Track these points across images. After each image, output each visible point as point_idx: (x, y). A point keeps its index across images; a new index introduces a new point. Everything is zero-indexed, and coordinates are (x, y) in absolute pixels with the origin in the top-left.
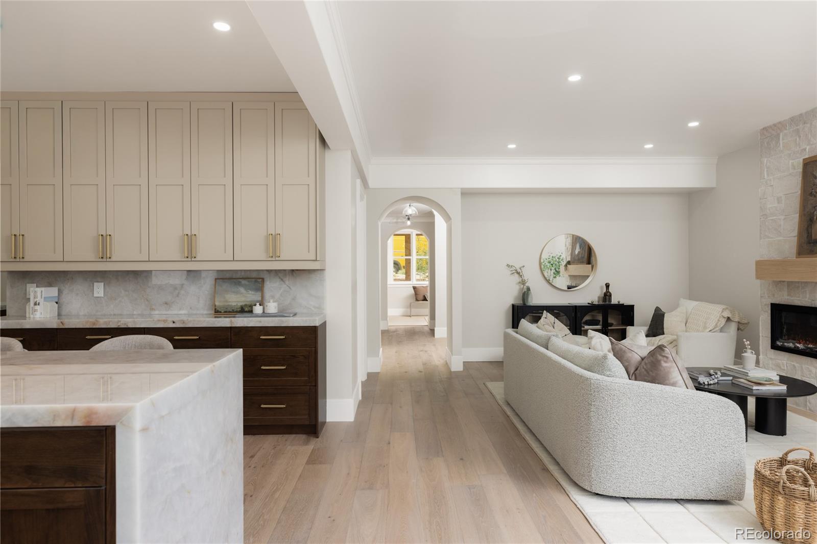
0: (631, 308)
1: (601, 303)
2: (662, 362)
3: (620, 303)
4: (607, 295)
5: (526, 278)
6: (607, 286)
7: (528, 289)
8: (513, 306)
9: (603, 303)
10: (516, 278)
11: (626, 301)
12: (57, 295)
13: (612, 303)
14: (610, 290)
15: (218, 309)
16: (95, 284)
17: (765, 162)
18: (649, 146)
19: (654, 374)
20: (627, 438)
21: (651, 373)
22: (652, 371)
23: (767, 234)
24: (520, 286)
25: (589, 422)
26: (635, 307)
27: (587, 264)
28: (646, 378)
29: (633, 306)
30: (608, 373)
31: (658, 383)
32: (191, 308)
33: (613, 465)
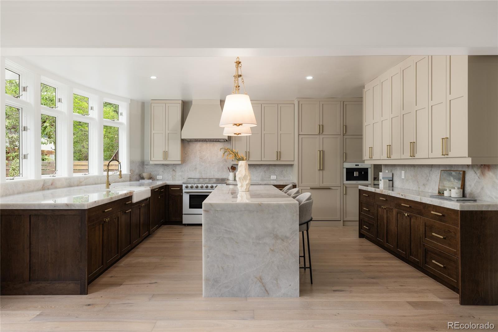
12: (392, 176)
15: (440, 191)
16: (402, 171)
32: (433, 189)
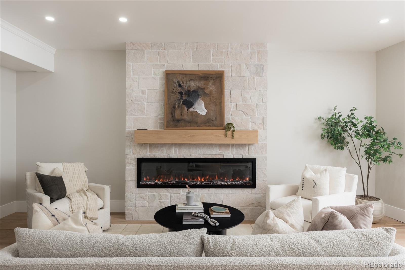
17: (132, 65)
23: (132, 112)
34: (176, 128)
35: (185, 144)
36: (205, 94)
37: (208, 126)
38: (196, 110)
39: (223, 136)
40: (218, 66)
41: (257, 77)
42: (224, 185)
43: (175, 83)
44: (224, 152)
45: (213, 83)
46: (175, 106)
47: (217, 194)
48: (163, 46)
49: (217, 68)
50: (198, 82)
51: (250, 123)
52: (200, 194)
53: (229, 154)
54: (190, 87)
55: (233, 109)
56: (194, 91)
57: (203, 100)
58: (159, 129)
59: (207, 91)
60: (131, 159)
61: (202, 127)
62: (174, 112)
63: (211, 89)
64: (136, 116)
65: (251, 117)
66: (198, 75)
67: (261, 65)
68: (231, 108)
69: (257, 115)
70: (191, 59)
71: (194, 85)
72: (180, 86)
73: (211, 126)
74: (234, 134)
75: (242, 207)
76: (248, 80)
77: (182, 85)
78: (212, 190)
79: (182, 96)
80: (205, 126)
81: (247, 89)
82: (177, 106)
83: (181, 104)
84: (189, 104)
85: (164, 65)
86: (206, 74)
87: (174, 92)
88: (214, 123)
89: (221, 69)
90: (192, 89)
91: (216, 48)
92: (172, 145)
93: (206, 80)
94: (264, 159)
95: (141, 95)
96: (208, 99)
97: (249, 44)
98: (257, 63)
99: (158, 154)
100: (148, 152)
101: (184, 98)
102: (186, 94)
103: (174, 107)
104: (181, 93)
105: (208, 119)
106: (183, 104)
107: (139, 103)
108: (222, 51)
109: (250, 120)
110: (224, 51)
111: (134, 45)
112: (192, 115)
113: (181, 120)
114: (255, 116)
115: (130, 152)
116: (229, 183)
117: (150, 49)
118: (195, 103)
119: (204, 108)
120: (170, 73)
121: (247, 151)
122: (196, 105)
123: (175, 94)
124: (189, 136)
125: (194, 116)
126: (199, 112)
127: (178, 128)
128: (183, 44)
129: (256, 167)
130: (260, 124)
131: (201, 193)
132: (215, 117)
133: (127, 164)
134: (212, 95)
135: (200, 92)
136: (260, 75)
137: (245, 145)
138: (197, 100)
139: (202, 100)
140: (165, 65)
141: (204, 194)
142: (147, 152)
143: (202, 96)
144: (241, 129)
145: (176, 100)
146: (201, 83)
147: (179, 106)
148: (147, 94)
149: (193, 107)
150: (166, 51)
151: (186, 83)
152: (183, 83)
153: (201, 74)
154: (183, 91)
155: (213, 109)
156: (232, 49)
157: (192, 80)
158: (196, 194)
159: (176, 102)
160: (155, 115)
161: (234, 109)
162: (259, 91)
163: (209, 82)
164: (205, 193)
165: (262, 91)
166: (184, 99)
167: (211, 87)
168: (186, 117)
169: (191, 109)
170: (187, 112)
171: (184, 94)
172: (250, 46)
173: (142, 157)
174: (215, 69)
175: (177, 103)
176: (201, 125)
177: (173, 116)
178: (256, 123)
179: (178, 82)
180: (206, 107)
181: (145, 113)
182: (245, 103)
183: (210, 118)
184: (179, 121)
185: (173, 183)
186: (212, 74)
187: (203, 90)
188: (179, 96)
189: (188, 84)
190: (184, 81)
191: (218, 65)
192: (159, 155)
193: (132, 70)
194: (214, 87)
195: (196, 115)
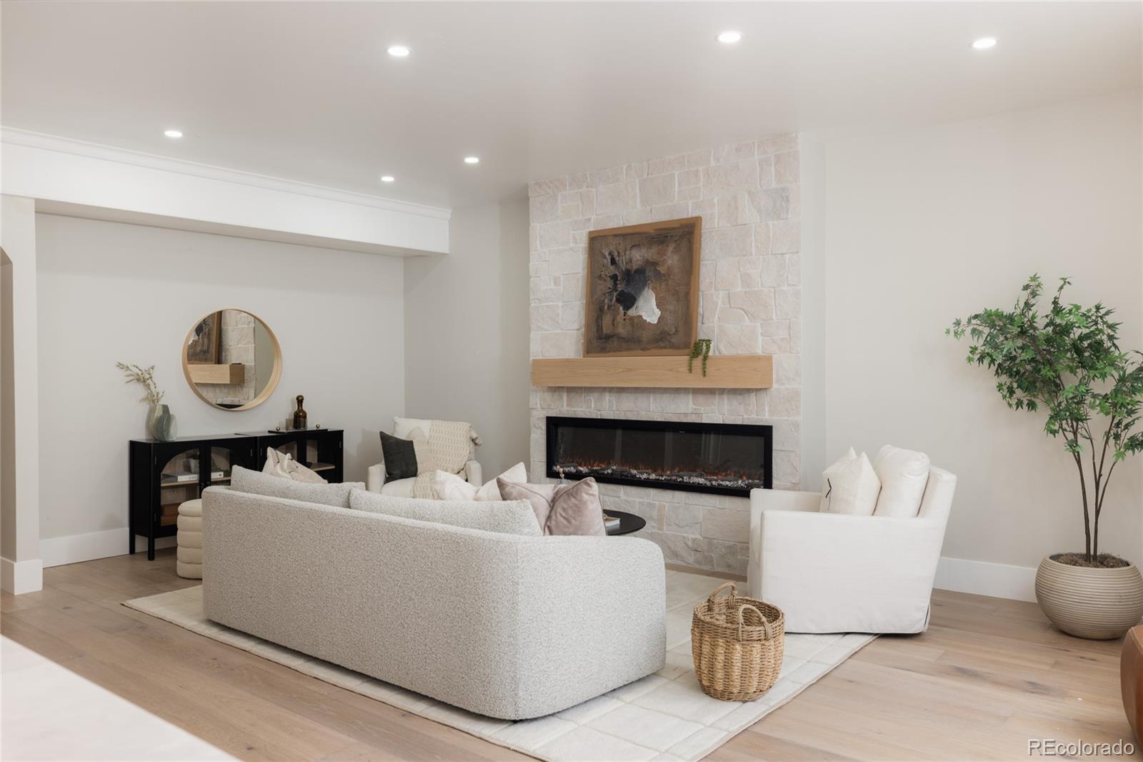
0: (338, 435)
1: (292, 430)
2: (589, 504)
3: (320, 428)
4: (299, 417)
5: (159, 389)
6: (300, 400)
7: (166, 408)
8: (134, 445)
9: (294, 430)
10: (140, 391)
11: (332, 426)
13: (308, 430)
14: (305, 407)
17: (538, 228)
18: (388, 179)
19: (577, 523)
20: (564, 622)
21: (573, 521)
22: (574, 518)
23: (539, 324)
24: (149, 404)
25: (514, 611)
26: (344, 433)
27: (215, 363)
28: (566, 530)
29: (342, 431)
30: (526, 530)
31: (582, 535)
33: (548, 668)
34: (603, 355)
35: (628, 388)
36: (658, 274)
37: (662, 348)
38: (640, 313)
39: (685, 369)
40: (690, 207)
41: (776, 222)
42: (704, 487)
43: (605, 257)
44: (703, 409)
45: (674, 248)
46: (603, 307)
47: (691, 506)
48: (589, 179)
49: (688, 211)
50: (645, 250)
51: (760, 338)
52: (657, 503)
53: (712, 413)
54: (631, 262)
55: (723, 306)
56: (637, 271)
57: (654, 289)
58: (582, 356)
59: (662, 269)
60: (538, 419)
61: (649, 349)
62: (601, 320)
63: (670, 262)
64: (546, 330)
65: (761, 324)
66: (645, 233)
67: (784, 190)
68: (717, 304)
69: (774, 318)
70: (638, 200)
71: (639, 258)
72: (613, 262)
73: (666, 348)
74: (707, 366)
75: (742, 543)
76: (753, 233)
77: (617, 259)
78: (680, 496)
79: (615, 284)
80: (656, 348)
81: (751, 255)
82: (606, 307)
83: (613, 302)
84: (628, 301)
85: (589, 220)
86: (662, 229)
87: (603, 276)
88: (673, 340)
89: (695, 215)
90: (635, 268)
91: (684, 166)
92: (604, 390)
93: (662, 242)
94: (793, 429)
95: (552, 286)
96: (663, 286)
97: (754, 143)
98: (774, 185)
99: (580, 409)
100: (565, 405)
101: (620, 287)
102: (623, 279)
103: (601, 309)
104: (614, 278)
105: (661, 333)
106: (618, 300)
107: (551, 303)
108: (697, 171)
109: (760, 331)
110: (701, 169)
111: (540, 186)
112: (633, 325)
113: (613, 336)
114: (771, 319)
115: (537, 404)
116: (714, 483)
117: (565, 190)
118: (639, 297)
119: (656, 307)
120: (596, 237)
121: (754, 405)
122: (641, 302)
123: (605, 281)
124: (621, 370)
125: (636, 326)
126: (644, 318)
127: (608, 354)
128: (623, 168)
129: (773, 448)
130: (783, 339)
131: (659, 501)
132: (675, 328)
133: (533, 429)
134: (671, 277)
135: (649, 273)
136: (782, 216)
137: (749, 391)
138: (643, 290)
139: (652, 290)
140: (592, 221)
141: (664, 503)
142: (563, 404)
143: (652, 281)
144: (739, 352)
145: (605, 294)
146: (653, 250)
147: (609, 307)
148: (562, 284)
149: (635, 306)
150: (594, 190)
151: (625, 254)
152: (619, 253)
153: (652, 231)
154: (618, 274)
155: (672, 308)
156: (718, 162)
157: (635, 245)
158: (649, 501)
159: (606, 298)
160: (575, 328)
161: (724, 304)
162: (779, 256)
163: (667, 246)
164: (667, 502)
165: (787, 256)
166: (619, 290)
167: (672, 259)
168: (621, 330)
169: (632, 312)
170: (624, 317)
171: (619, 278)
172: (758, 146)
173: (554, 415)
174: (684, 216)
175: (606, 301)
176: (648, 347)
177: (599, 328)
178: (774, 338)
179: (610, 254)
180: (658, 306)
181: (558, 323)
182: (747, 290)
183: (666, 329)
184: (609, 338)
185: (608, 473)
186: (674, 229)
187: (655, 268)
188: (610, 284)
189: (627, 257)
190: (620, 251)
191: (690, 204)
192: (582, 411)
193: (538, 238)
194: (676, 257)
195: (639, 323)
